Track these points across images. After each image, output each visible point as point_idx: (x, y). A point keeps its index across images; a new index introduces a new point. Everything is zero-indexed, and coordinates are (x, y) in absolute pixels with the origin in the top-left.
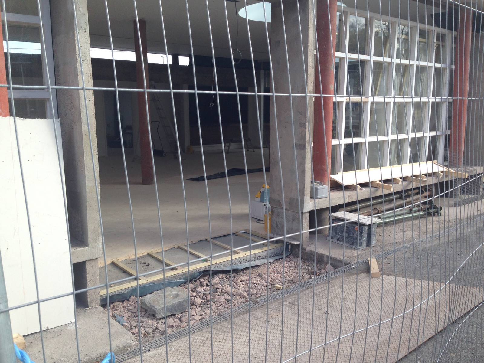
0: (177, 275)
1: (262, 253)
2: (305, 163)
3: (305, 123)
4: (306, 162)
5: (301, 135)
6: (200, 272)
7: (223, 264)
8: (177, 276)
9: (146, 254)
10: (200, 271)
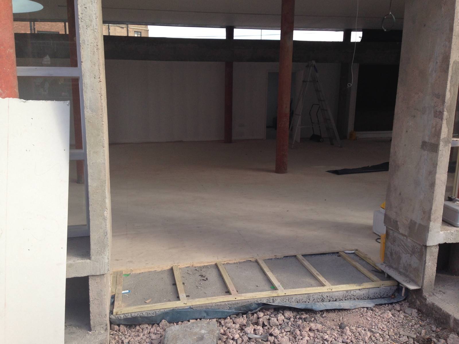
0: (227, 303)
1: (358, 291)
2: (435, 173)
3: (442, 111)
4: (438, 171)
5: (434, 129)
6: (259, 305)
7: (294, 298)
8: (225, 304)
9: (214, 263)
10: (260, 302)
